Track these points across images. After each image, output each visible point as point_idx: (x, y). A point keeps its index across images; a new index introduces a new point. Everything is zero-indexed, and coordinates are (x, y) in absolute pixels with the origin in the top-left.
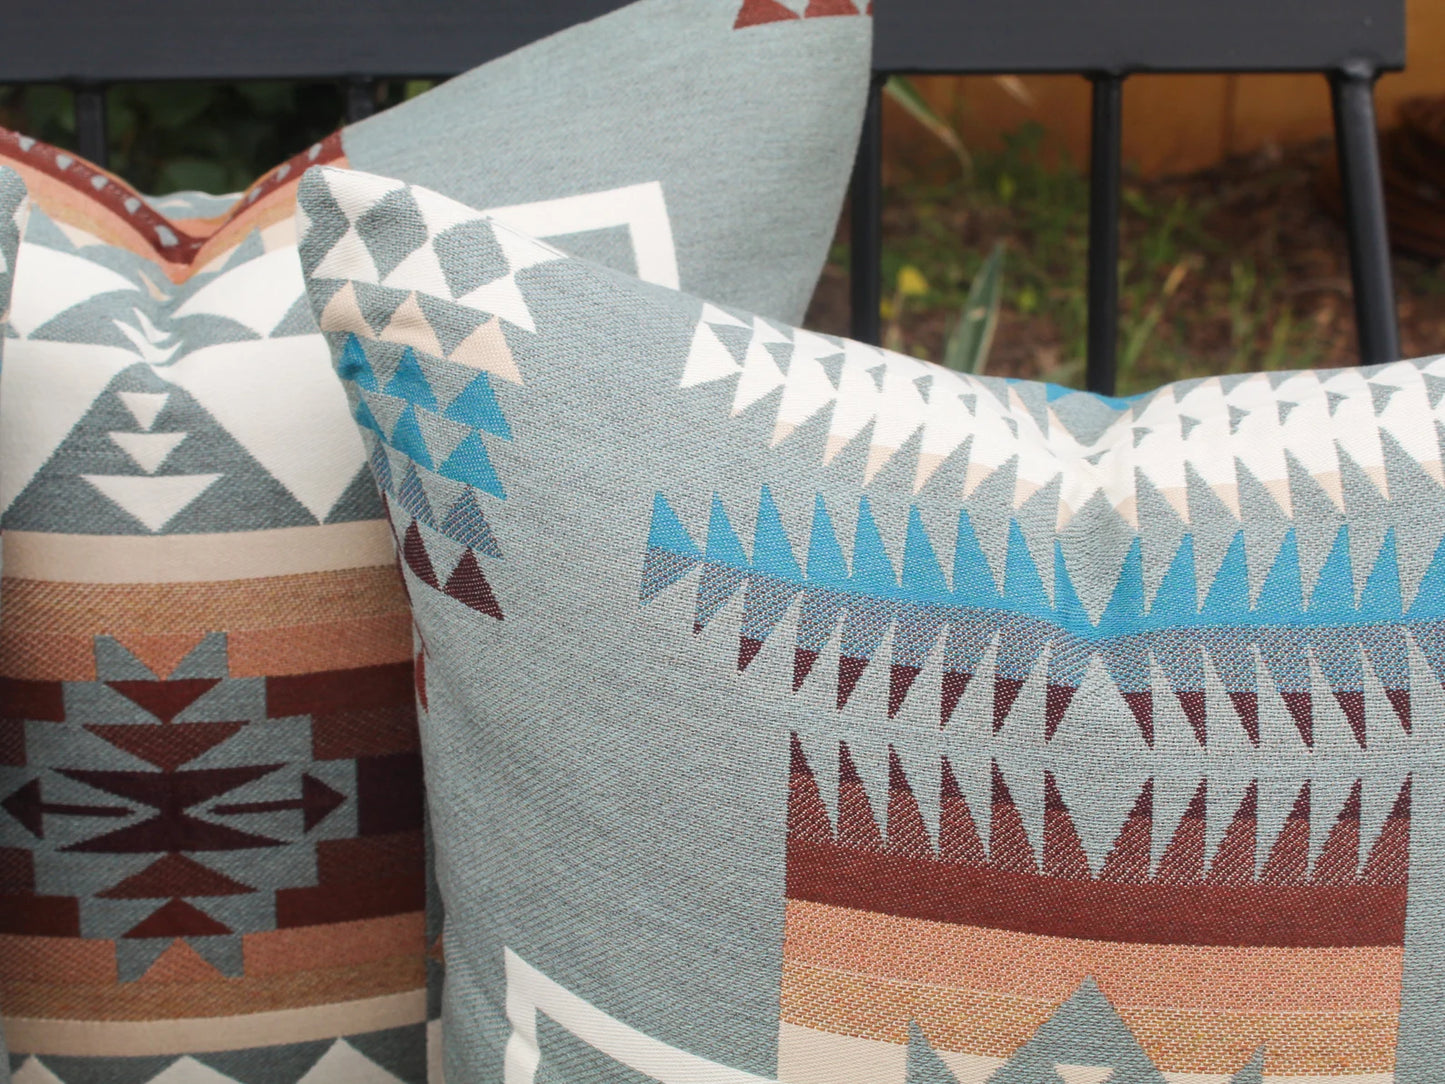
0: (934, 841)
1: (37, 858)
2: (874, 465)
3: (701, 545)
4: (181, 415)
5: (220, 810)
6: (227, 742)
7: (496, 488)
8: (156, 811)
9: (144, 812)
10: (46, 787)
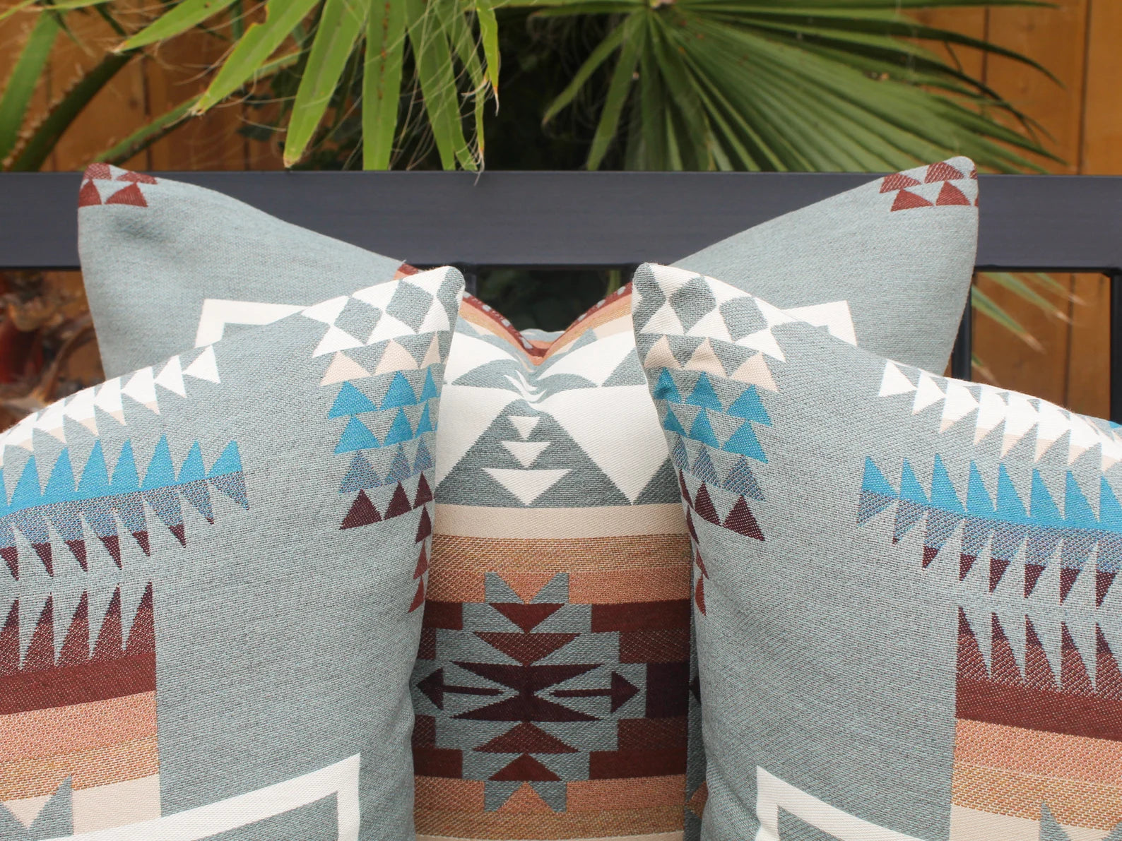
0: (1058, 679)
1: (438, 722)
3: (897, 489)
4: (547, 431)
5: (558, 694)
6: (565, 647)
7: (762, 456)
8: (517, 693)
9: (509, 693)
10: (447, 674)
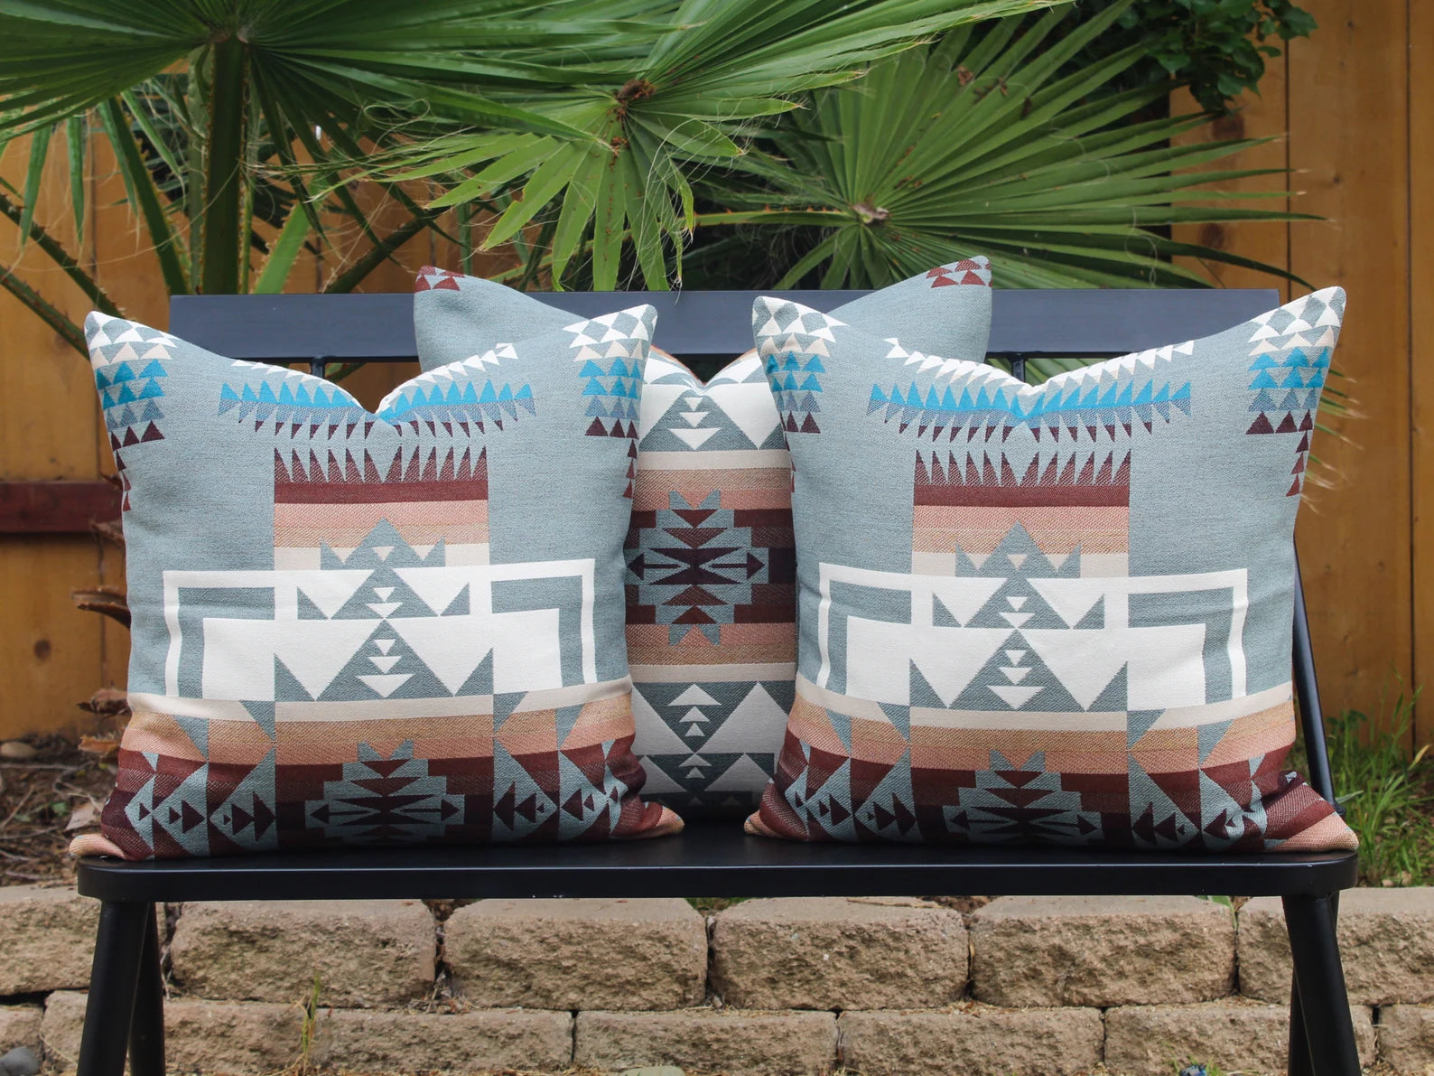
0: (964, 479)
1: (641, 588)
2: (954, 378)
3: (889, 398)
4: (707, 406)
5: (714, 566)
6: (718, 536)
7: (819, 389)
8: (689, 566)
9: (684, 566)
10: (646, 557)
